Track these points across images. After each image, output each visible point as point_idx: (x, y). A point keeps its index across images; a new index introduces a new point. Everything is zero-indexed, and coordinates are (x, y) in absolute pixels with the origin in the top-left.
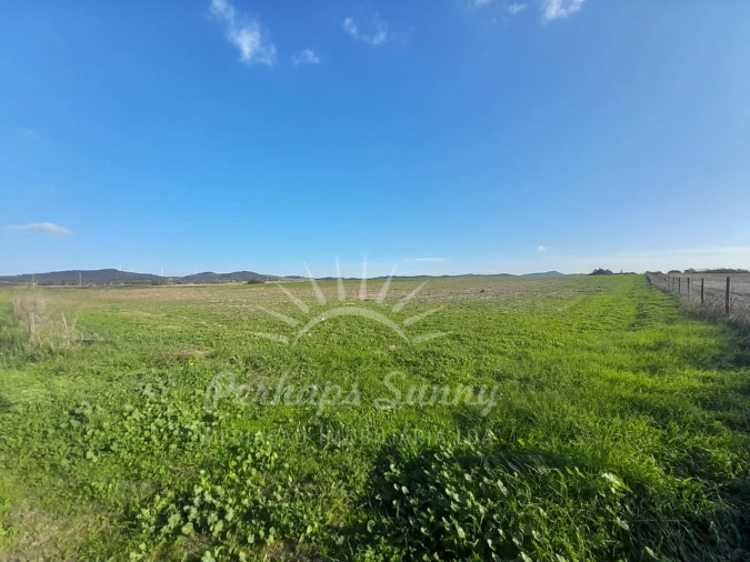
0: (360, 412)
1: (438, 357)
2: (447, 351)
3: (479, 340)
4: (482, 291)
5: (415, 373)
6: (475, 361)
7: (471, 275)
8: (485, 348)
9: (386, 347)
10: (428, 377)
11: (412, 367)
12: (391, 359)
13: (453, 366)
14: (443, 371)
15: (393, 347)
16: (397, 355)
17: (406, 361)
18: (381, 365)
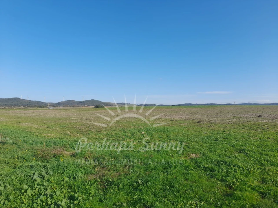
0: (173, 204)
1: (229, 165)
2: (236, 161)
3: (261, 154)
4: (260, 116)
5: (212, 177)
6: (259, 171)
7: (250, 104)
8: (267, 161)
9: (188, 155)
10: (222, 180)
11: (209, 172)
12: (193, 165)
13: (241, 174)
14: (234, 177)
15: (193, 156)
16: (197, 162)
17: (204, 167)
18: (186, 169)
